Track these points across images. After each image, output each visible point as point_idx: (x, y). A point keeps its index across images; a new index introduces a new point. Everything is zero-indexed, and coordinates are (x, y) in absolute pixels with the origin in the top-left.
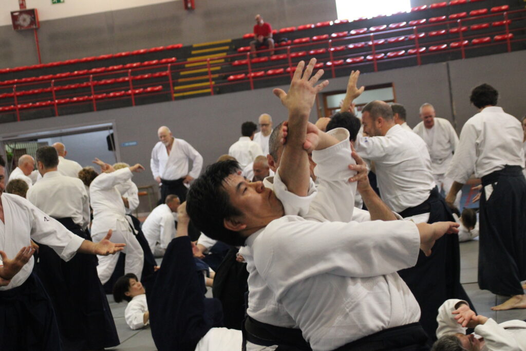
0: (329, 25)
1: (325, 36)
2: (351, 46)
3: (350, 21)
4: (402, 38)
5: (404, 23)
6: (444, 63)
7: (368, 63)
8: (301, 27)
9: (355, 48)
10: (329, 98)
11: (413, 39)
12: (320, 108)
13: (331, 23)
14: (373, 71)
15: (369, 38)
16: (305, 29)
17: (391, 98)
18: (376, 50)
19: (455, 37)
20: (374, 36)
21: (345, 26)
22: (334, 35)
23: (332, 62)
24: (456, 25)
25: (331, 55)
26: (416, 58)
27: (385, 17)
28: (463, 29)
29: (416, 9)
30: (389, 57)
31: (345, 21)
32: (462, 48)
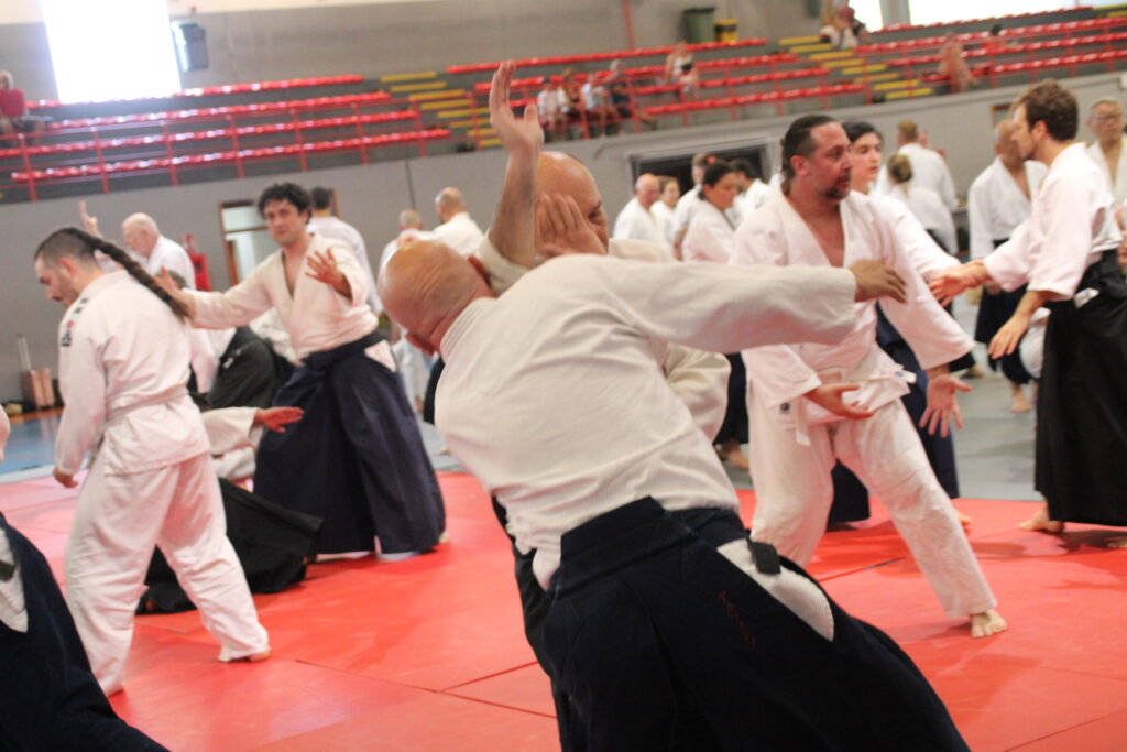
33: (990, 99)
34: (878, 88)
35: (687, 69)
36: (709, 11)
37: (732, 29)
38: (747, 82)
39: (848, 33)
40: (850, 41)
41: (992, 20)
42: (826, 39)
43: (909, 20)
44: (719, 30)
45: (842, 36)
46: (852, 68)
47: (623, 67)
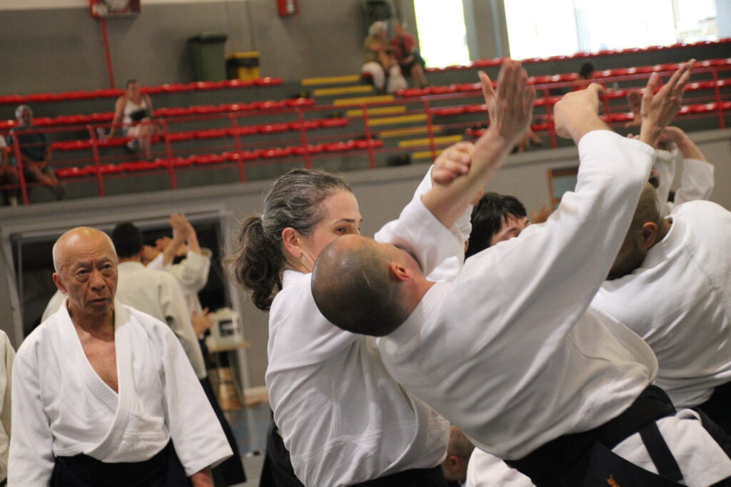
33: (549, 161)
34: (404, 144)
35: (137, 117)
36: (219, 40)
37: (252, 63)
38: (260, 132)
39: (395, 71)
40: (398, 82)
41: (579, 57)
42: (368, 79)
43: (507, 53)
44: (234, 65)
45: (387, 75)
46: (385, 117)
47: (28, 115)
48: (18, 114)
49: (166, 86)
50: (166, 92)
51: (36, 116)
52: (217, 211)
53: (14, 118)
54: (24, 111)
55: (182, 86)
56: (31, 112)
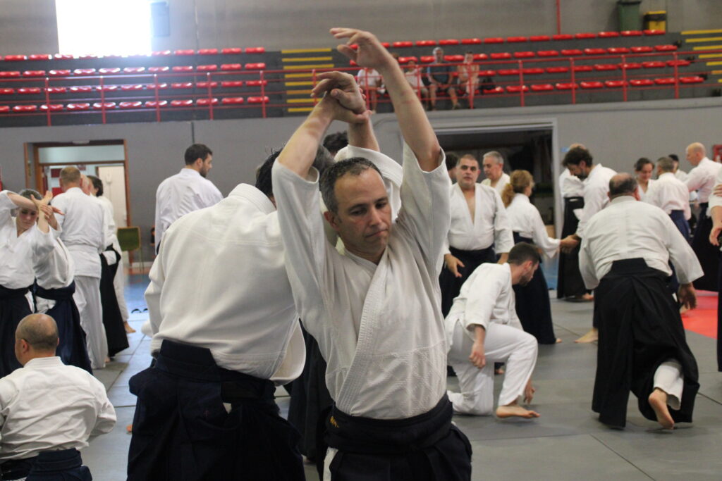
0: (47, 59)
1: (40, 72)
2: (74, 89)
3: (76, 57)
4: (139, 86)
5: (143, 69)
6: (189, 123)
7: (94, 112)
8: (10, 57)
9: (80, 91)
10: (41, 150)
11: (153, 89)
12: (29, 162)
13: (50, 57)
14: (100, 122)
15: (97, 82)
16: (15, 61)
17: (122, 158)
18: (105, 97)
19: (203, 92)
20: (104, 79)
21: (68, 62)
22: (53, 72)
23: (48, 106)
24: (204, 78)
25: (47, 96)
26: (155, 112)
27: (120, 58)
28: (213, 84)
29: (158, 53)
30: (122, 108)
31: (68, 57)
32: (211, 108)
34: (720, 81)
37: (660, 18)
44: (647, 20)
47: (440, 54)
48: (434, 52)
49: (603, 33)
50: (600, 37)
51: (445, 54)
52: (550, 123)
53: (431, 55)
54: (438, 51)
55: (613, 33)
56: (442, 52)
